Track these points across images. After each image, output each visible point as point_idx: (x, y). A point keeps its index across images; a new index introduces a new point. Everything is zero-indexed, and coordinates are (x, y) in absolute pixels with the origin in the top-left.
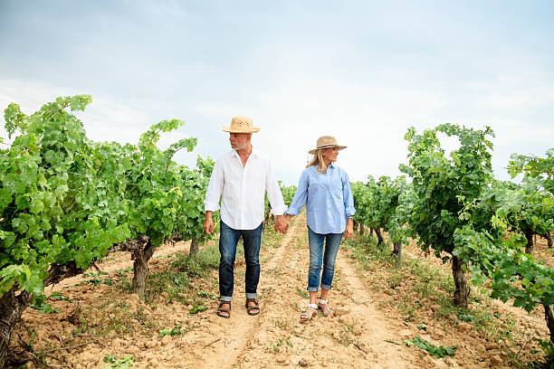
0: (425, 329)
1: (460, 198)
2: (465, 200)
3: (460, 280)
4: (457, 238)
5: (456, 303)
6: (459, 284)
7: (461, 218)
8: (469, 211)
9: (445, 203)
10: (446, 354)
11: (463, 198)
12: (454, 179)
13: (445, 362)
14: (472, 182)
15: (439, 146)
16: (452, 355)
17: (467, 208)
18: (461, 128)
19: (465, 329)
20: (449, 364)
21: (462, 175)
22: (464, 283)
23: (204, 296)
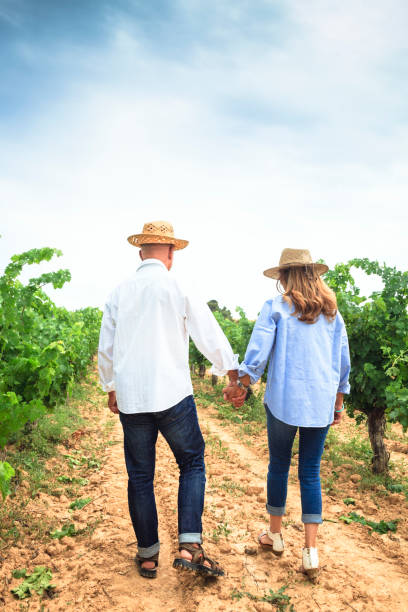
0: (353, 503)
1: (386, 350)
2: (391, 353)
3: (378, 444)
4: (389, 397)
5: (376, 471)
6: (378, 450)
7: (388, 373)
8: (397, 366)
9: (365, 354)
10: (388, 529)
11: (389, 350)
12: (376, 327)
13: (390, 538)
14: (398, 332)
15: (353, 284)
16: (394, 530)
17: (396, 362)
18: (381, 265)
19: (397, 501)
20: (394, 539)
21: (385, 323)
22: (383, 447)
23: (68, 482)
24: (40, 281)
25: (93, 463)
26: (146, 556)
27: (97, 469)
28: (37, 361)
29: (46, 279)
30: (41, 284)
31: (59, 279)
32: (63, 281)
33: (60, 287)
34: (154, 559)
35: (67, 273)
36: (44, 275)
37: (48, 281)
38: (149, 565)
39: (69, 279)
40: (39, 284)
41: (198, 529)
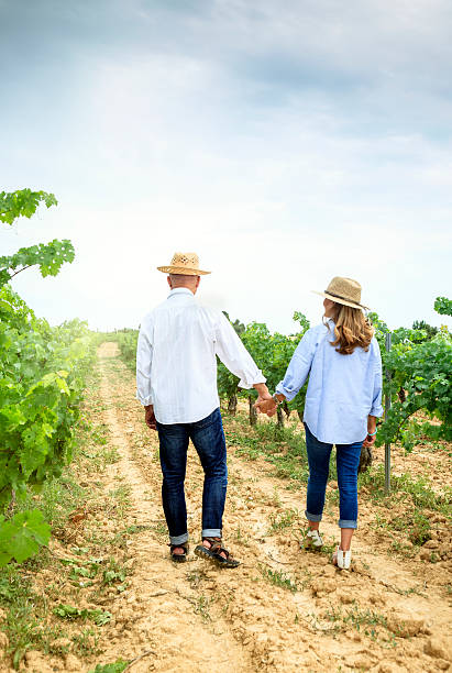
23: (73, 617)
24: (15, 262)
25: (112, 574)
26: (177, 543)
27: (120, 587)
28: (19, 413)
29: (28, 257)
30: (19, 267)
31: (51, 257)
32: (59, 263)
33: (54, 272)
34: (184, 547)
35: (67, 245)
36: (23, 251)
37: (30, 262)
38: (179, 552)
39: (71, 258)
40: (13, 267)
41: (219, 526)
